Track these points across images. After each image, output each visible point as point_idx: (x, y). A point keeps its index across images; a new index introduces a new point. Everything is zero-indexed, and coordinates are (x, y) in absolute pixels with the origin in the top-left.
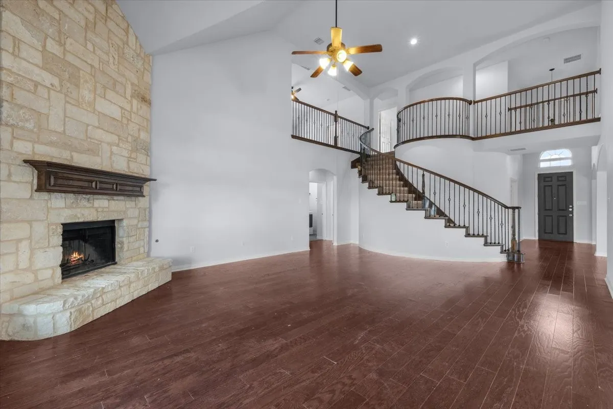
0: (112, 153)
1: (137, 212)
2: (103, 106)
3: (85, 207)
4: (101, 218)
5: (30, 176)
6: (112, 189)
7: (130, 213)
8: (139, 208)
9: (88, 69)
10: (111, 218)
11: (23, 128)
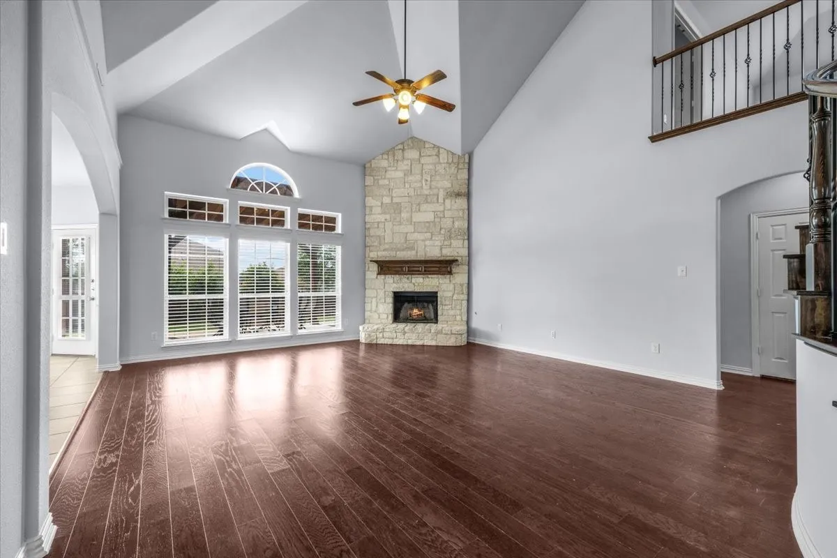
0: (425, 246)
1: (451, 287)
2: (418, 217)
3: (406, 282)
4: (429, 290)
5: (375, 267)
6: (419, 271)
7: (444, 287)
8: (454, 284)
9: (407, 199)
10: (434, 290)
11: (373, 246)
